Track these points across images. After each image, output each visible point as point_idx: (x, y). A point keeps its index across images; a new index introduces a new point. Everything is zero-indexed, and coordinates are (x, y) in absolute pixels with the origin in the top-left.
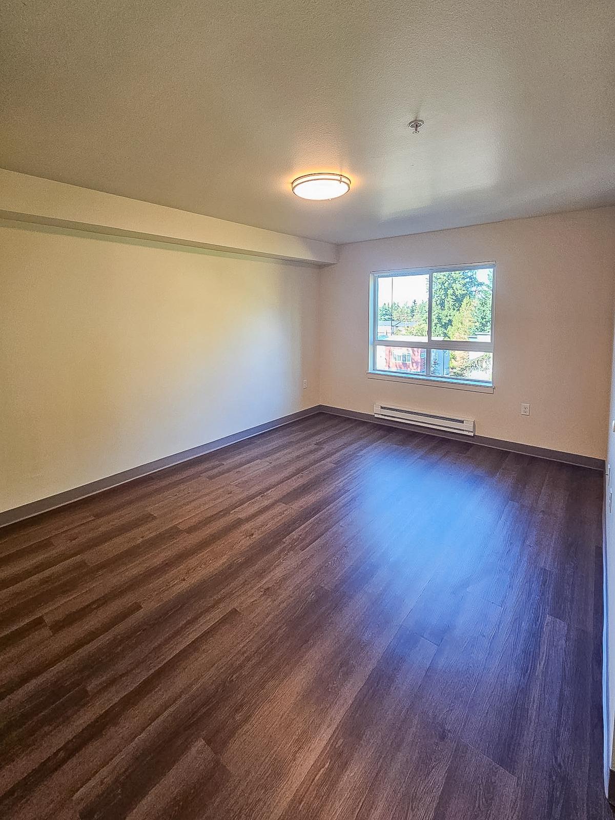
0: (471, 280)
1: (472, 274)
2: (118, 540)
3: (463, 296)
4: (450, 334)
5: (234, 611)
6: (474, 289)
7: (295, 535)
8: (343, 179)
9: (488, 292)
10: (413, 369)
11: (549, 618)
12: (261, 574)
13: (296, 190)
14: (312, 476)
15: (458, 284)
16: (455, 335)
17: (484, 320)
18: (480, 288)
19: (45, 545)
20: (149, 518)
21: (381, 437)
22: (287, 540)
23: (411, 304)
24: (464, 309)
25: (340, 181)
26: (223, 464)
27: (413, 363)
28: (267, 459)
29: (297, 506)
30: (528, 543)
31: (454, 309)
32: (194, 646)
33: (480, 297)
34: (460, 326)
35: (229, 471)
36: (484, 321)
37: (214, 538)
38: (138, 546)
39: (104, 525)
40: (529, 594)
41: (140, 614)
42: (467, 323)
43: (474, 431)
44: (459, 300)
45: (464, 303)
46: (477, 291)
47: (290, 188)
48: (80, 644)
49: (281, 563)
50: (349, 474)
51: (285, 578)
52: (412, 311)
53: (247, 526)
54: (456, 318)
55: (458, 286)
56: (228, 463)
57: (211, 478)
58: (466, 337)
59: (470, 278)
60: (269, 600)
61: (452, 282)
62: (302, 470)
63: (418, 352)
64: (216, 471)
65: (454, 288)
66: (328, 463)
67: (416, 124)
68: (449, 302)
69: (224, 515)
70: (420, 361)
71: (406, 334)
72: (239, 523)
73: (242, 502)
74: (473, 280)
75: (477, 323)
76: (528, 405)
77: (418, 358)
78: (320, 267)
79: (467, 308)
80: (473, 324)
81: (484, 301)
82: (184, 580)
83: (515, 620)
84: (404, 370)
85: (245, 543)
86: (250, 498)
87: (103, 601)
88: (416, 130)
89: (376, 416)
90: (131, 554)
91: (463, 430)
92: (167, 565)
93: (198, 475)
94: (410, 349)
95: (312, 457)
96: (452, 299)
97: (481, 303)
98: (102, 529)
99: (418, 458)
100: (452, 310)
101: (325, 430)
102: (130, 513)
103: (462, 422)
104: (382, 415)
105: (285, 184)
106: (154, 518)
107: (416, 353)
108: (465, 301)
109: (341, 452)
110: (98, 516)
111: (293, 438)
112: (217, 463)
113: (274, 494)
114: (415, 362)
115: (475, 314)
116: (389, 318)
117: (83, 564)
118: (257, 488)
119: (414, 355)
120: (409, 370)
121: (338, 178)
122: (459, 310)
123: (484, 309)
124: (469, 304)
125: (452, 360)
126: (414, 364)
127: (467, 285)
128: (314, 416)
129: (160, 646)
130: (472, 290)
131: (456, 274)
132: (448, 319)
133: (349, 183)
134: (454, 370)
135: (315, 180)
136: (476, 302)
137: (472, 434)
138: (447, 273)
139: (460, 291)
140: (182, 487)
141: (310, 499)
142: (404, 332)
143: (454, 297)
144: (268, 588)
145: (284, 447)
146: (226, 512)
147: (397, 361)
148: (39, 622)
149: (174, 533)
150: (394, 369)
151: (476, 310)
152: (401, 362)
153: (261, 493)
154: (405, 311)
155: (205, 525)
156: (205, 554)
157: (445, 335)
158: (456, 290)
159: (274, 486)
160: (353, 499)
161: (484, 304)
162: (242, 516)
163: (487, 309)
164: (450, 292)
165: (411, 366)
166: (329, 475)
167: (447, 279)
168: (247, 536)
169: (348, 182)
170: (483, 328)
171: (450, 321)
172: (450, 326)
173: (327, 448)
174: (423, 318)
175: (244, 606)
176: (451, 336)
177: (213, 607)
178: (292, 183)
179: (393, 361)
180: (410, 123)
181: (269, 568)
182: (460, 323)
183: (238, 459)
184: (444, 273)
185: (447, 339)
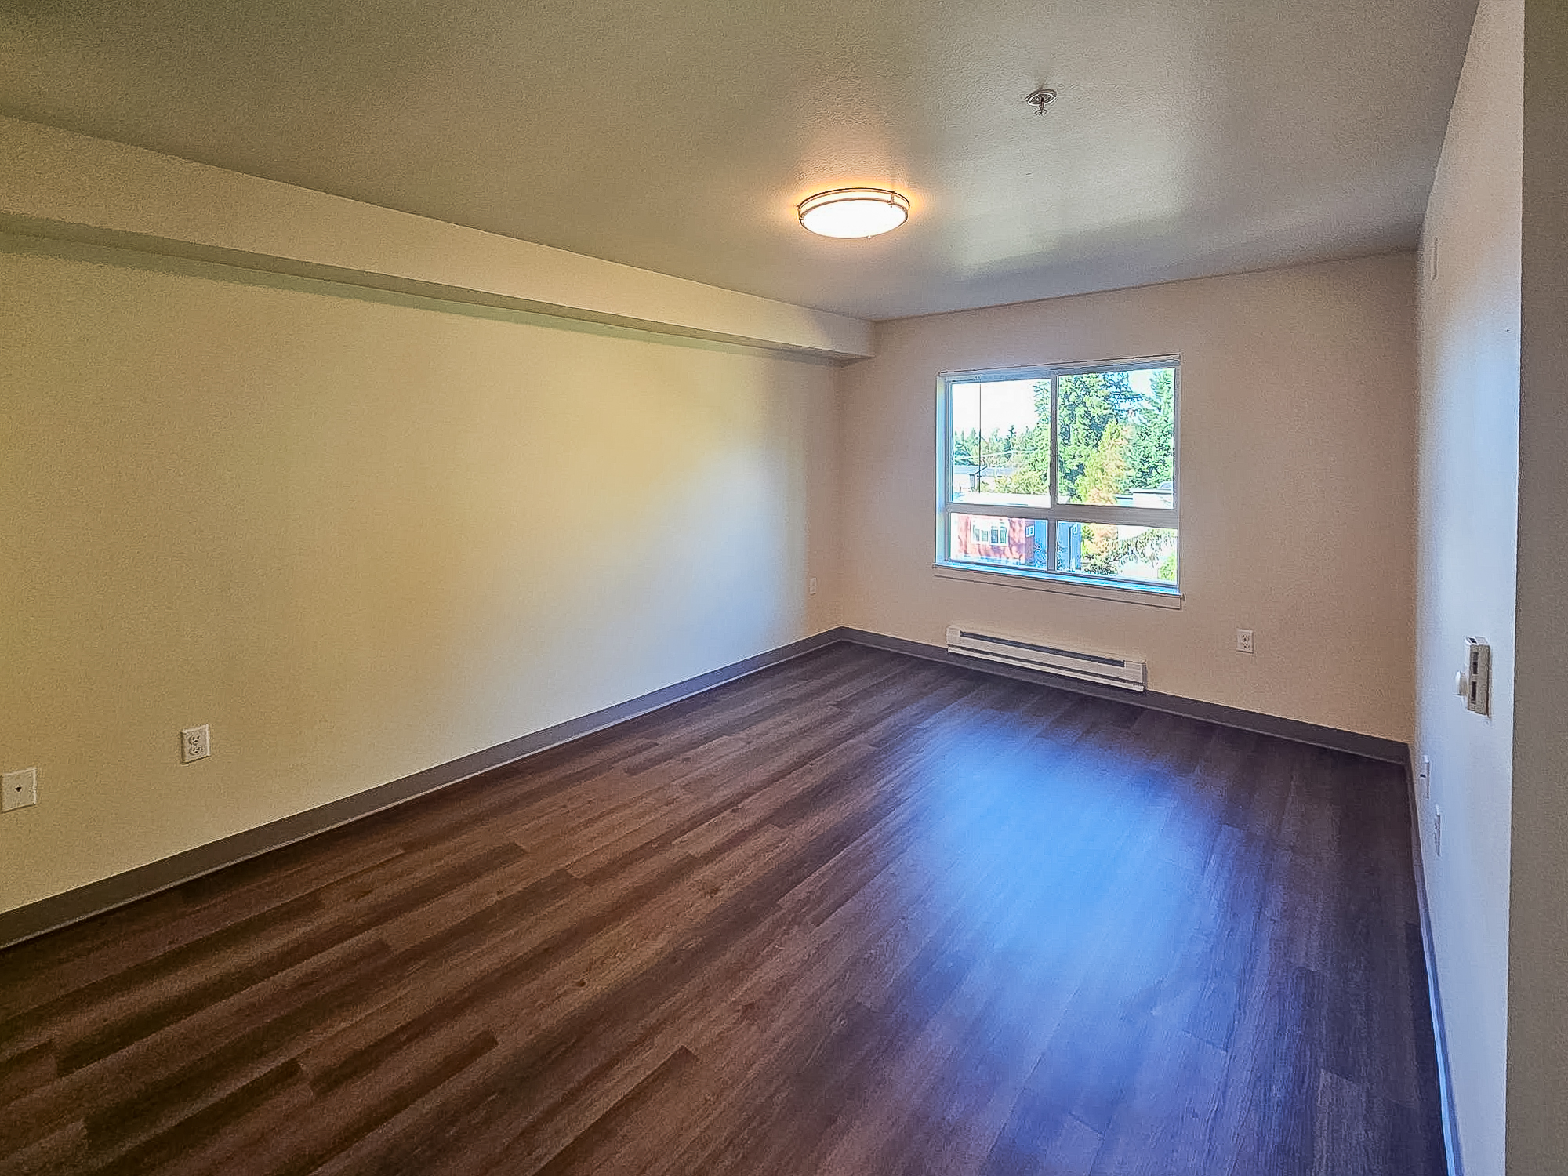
0: (1118, 390)
1: (1120, 378)
2: (452, 898)
3: (1105, 419)
4: (1080, 491)
5: (684, 1053)
6: (1124, 406)
7: (801, 891)
8: (897, 200)
9: (1153, 412)
10: (1012, 558)
11: (1325, 1077)
12: (734, 974)
13: (806, 220)
14: (831, 769)
15: (1095, 397)
16: (1091, 493)
17: (1146, 465)
18: (1135, 405)
19: (310, 905)
20: (512, 852)
21: (962, 693)
22: (786, 901)
23: (1004, 434)
24: (1106, 445)
25: (891, 203)
26: (657, 744)
27: (1011, 546)
28: (742, 735)
29: (804, 831)
30: (1268, 914)
31: (1087, 445)
32: (603, 1129)
33: (1137, 421)
34: (1100, 475)
35: (667, 757)
36: (1145, 468)
37: (641, 896)
38: (489, 912)
39: (425, 867)
40: (1281, 1027)
41: (495, 1057)
42: (1112, 471)
43: (1144, 684)
44: (1096, 428)
45: (1106, 434)
46: (1130, 411)
47: (794, 213)
48: (373, 1120)
49: (775, 952)
50: (902, 768)
51: (782, 985)
52: (1008, 447)
53: (706, 873)
54: (1092, 461)
55: (1095, 400)
56: (666, 742)
57: (632, 772)
58: (1111, 496)
59: (1117, 385)
60: (754, 1028)
61: (1083, 393)
62: (812, 757)
63: (1020, 525)
64: (640, 758)
65: (1088, 404)
66: (862, 744)
67: (1041, 98)
68: (1078, 430)
69: (659, 850)
70: (1023, 541)
71: (997, 490)
72: (690, 864)
73: (695, 822)
74: (1123, 389)
75: (1133, 470)
76: (1251, 632)
77: (1020, 537)
78: (842, 362)
79: (1112, 442)
80: (1125, 472)
81: (1143, 430)
82: (583, 984)
83: (1259, 1079)
84: (994, 559)
85: (703, 907)
86: (711, 813)
87: (419, 1028)
88: (1041, 108)
89: (951, 650)
90: (475, 928)
91: (1123, 681)
92: (549, 952)
93: (607, 765)
94: (1006, 520)
95: (830, 731)
96: (1084, 424)
97: (1140, 433)
98: (421, 875)
99: (1037, 736)
100: (1083, 446)
101: (851, 677)
102: (476, 842)
103: (1121, 664)
104: (963, 648)
105: (784, 210)
106: (523, 853)
107: (1017, 527)
108: (1109, 428)
109: (886, 722)
110: (410, 847)
111: (792, 691)
112: (645, 741)
113: (757, 807)
114: (1016, 544)
115: (1129, 454)
116: (964, 460)
117: (382, 947)
118: (725, 793)
119: (1014, 530)
120: (1004, 558)
121: (888, 197)
122: (1096, 445)
123: (1145, 444)
124: (1115, 436)
125: (1086, 540)
126: (1014, 549)
127: (1112, 399)
128: (828, 650)
129: (534, 1128)
130: (1121, 409)
131: (1090, 379)
132: (1076, 462)
133: (907, 207)
134: (1093, 561)
135: (840, 201)
136: (1129, 431)
137: (1140, 689)
138: (1072, 378)
139: (1098, 410)
140: (578, 789)
141: (829, 817)
142: (993, 486)
143: (1087, 422)
144: (751, 1005)
145: (773, 710)
146: (663, 842)
147: (981, 542)
148: (289, 1072)
149: (561, 885)
150: (975, 558)
151: (1131, 447)
152: (988, 544)
153: (731, 804)
154: (994, 448)
155: (624, 866)
156: (623, 928)
157: (1072, 493)
158: (1090, 409)
159: (758, 789)
160: (914, 819)
161: (1144, 434)
162: (696, 850)
163: (1151, 444)
164: (1080, 411)
165: (1007, 552)
166: (866, 767)
167: (1073, 388)
168: (705, 894)
169: (904, 204)
170: (1144, 481)
171: (1081, 466)
172: (1080, 475)
173: (857, 713)
174: (1029, 461)
175: (705, 1040)
176: (1082, 494)
177: (641, 1041)
178: (799, 206)
179: (972, 541)
180: (1029, 97)
181: (752, 960)
182: (1099, 471)
183: (685, 732)
184: (1070, 377)
185: (1075, 501)
